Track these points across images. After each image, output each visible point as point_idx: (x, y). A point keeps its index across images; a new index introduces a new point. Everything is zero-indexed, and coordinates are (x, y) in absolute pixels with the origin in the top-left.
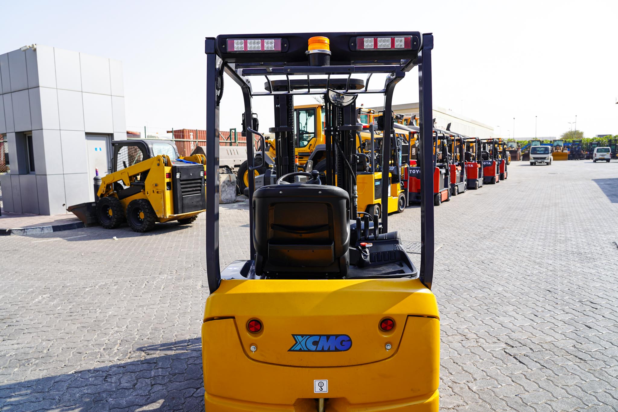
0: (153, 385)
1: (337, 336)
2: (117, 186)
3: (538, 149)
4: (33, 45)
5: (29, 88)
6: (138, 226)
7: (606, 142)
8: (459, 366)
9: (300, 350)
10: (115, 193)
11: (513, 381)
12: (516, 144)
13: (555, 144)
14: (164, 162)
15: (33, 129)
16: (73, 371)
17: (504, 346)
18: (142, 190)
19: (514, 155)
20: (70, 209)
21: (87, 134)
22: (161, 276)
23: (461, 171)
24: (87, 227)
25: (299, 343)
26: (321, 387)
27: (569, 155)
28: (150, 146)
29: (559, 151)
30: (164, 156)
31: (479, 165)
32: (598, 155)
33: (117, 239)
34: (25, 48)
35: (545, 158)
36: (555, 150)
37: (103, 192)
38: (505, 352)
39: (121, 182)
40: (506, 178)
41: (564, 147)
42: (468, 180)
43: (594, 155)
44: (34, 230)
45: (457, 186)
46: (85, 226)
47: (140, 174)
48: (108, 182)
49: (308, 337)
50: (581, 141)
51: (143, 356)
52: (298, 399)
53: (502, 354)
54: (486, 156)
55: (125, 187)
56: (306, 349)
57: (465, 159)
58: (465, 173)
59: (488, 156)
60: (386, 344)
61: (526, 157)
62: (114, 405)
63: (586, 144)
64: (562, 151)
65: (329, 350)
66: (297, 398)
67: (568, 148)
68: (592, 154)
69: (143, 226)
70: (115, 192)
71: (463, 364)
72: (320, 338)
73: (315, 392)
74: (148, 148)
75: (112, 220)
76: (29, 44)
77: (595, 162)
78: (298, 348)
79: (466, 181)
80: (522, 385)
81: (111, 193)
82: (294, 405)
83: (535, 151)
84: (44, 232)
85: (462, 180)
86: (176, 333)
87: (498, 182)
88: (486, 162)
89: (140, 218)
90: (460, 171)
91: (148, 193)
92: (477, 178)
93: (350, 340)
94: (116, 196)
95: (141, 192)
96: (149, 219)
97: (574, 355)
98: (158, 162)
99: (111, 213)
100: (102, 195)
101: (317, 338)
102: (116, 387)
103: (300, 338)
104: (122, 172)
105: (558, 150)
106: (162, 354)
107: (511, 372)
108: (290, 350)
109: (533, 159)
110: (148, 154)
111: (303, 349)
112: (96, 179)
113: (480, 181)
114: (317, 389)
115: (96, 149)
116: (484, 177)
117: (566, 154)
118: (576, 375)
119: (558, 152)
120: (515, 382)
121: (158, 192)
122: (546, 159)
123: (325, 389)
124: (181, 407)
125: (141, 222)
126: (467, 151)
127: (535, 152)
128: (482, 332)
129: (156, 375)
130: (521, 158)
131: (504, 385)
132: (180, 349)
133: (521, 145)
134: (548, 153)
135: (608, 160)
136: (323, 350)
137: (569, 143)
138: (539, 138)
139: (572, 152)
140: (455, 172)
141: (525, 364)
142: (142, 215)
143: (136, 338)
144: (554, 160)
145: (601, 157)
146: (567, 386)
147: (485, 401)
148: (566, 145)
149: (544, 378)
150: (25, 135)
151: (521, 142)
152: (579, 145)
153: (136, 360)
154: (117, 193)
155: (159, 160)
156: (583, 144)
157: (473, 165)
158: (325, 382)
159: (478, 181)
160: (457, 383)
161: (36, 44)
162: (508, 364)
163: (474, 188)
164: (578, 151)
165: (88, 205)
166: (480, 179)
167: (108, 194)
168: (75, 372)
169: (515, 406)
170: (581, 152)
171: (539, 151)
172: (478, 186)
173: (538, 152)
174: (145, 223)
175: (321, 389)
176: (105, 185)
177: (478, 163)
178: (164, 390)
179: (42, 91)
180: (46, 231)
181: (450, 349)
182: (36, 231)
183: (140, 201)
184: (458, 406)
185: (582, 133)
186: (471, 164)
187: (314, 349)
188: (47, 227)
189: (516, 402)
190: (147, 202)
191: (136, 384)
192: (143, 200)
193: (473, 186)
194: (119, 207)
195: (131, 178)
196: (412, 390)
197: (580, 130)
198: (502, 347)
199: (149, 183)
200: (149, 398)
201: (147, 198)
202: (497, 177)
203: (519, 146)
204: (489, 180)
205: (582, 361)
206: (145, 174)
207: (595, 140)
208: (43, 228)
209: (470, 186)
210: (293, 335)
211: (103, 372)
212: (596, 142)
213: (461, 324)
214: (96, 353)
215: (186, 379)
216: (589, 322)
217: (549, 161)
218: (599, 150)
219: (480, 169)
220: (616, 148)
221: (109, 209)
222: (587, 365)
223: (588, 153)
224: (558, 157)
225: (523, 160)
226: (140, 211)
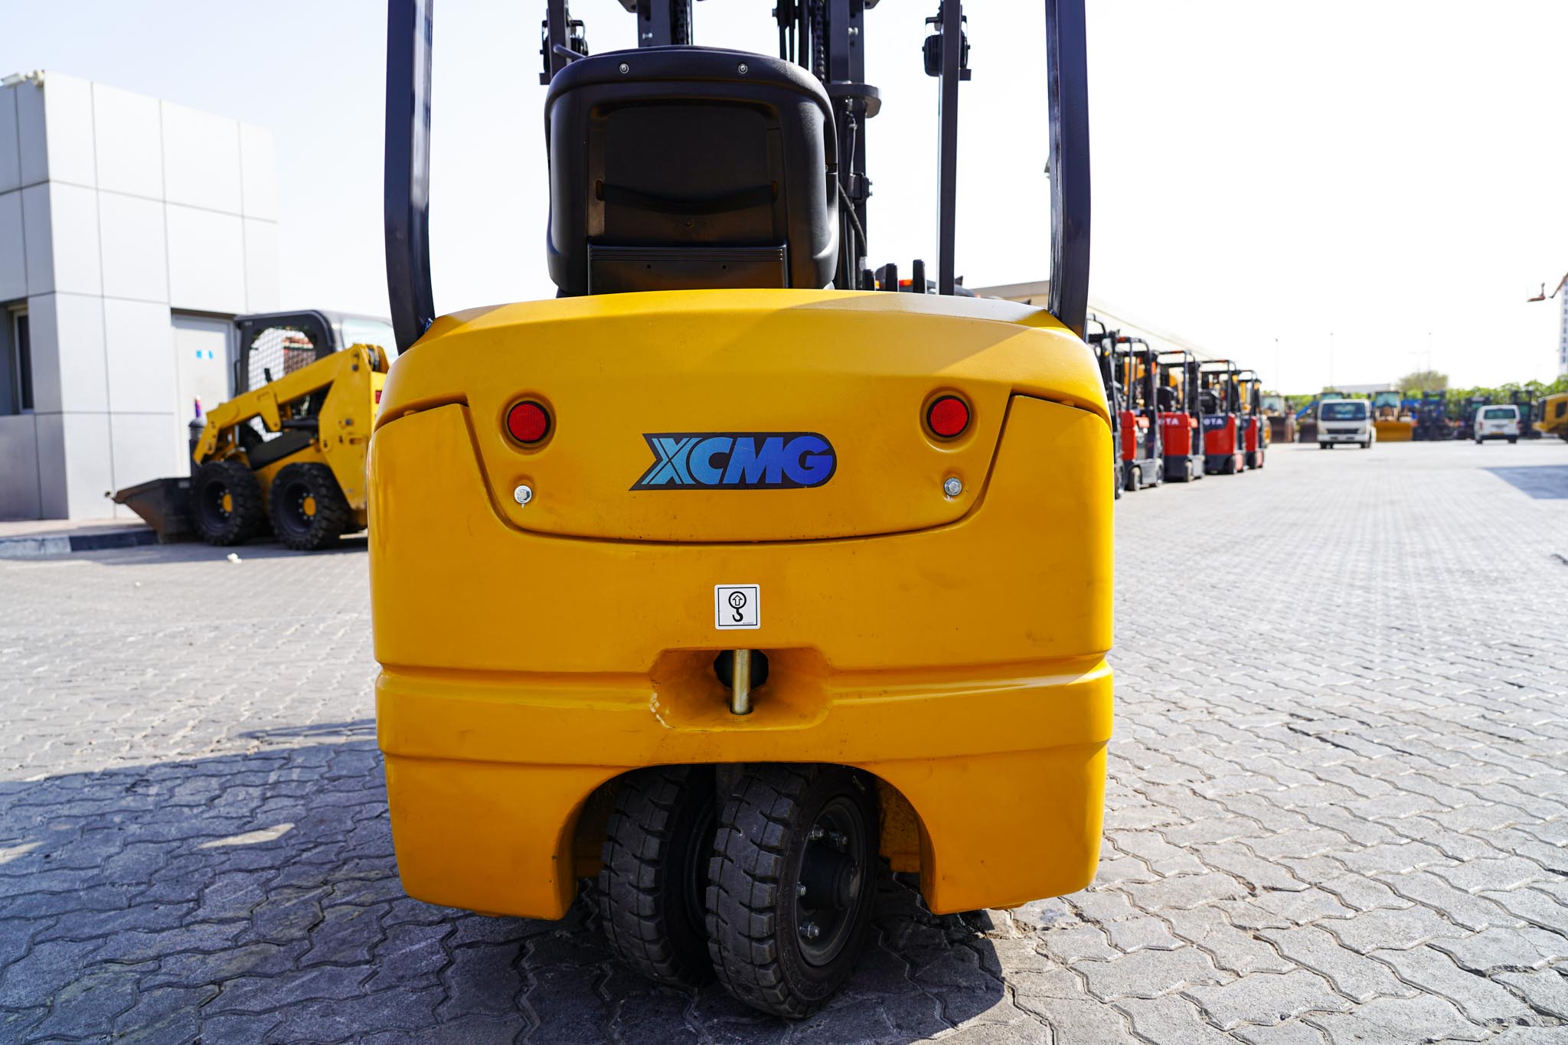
0: (267, 798)
1: (788, 437)
2: (248, 435)
3: (1338, 408)
4: (36, 73)
5: (23, 185)
6: (299, 533)
7: (1505, 397)
8: (1163, 754)
9: (671, 485)
10: (242, 453)
11: (1319, 779)
12: (1283, 402)
13: (1381, 401)
14: (370, 361)
15: (30, 293)
16: (41, 777)
17: (1288, 719)
18: (312, 441)
19: (1278, 428)
20: (124, 497)
21: (175, 312)
22: (340, 616)
23: (1149, 429)
24: (165, 543)
25: (665, 460)
26: (738, 609)
27: (1415, 430)
28: (335, 326)
29: (1390, 418)
30: (370, 348)
31: (1194, 423)
32: (1489, 427)
33: (239, 561)
34: (13, 80)
35: (1355, 431)
36: (1381, 415)
37: (210, 449)
38: (1291, 729)
39: (257, 424)
40: (1261, 467)
41: (1403, 409)
42: (1166, 456)
43: (1477, 427)
44: (20, 546)
45: (1138, 466)
46: (161, 541)
47: (308, 398)
48: (222, 421)
49: (694, 441)
50: (1442, 395)
51: (253, 746)
52: (666, 654)
53: (1283, 734)
54: (1211, 403)
55: (267, 437)
56: (688, 480)
57: (1159, 402)
58: (1158, 436)
59: (1215, 404)
60: (949, 474)
61: (1308, 433)
62: (140, 835)
63: (1457, 403)
64: (1398, 419)
65: (762, 484)
66: (663, 647)
67: (1413, 410)
68: (1472, 427)
69: (313, 532)
70: (243, 449)
71: (1172, 750)
72: (734, 444)
73: (717, 627)
74: (330, 330)
75: (232, 522)
76: (25, 71)
77: (1480, 442)
78: (661, 479)
79: (1160, 457)
80: (1346, 786)
81: (231, 451)
82: (652, 676)
83: (1330, 413)
84: (45, 550)
85: (1150, 455)
86: (359, 707)
87: (1241, 471)
88: (1210, 418)
89: (304, 513)
90: (1146, 431)
91: (326, 446)
92: (1187, 452)
93: (830, 452)
94: (245, 461)
95: (307, 446)
96: (327, 513)
97: (1484, 732)
98: (355, 361)
99: (228, 503)
100: (206, 458)
101: (722, 446)
102: (156, 804)
103: (669, 444)
104: (261, 394)
105: (1387, 415)
106: (312, 742)
107: (1311, 763)
108: (638, 486)
109: (1325, 432)
110: (330, 344)
111: (678, 482)
112: (195, 427)
113: (1196, 464)
114: (725, 616)
115: (199, 354)
116: (1206, 453)
117: (1406, 427)
118: (1497, 765)
119: (1387, 420)
120: (1326, 781)
121: (352, 441)
122: (1359, 432)
123: (751, 614)
124: (340, 838)
125: (307, 523)
126: (1161, 384)
127: (1332, 415)
128: (1221, 696)
129: (282, 779)
130: (1297, 436)
131: (1295, 785)
132: (363, 734)
133: (1296, 405)
134: (1363, 419)
135: (1512, 439)
136: (742, 485)
137: (1414, 399)
138: (1340, 387)
139: (1421, 421)
140: (1133, 432)
141: (1350, 747)
142: (310, 507)
143: (243, 715)
144: (1379, 440)
145: (1494, 431)
146: (1476, 784)
147: (1243, 816)
148: (1408, 406)
149: (1407, 772)
150: (12, 313)
151: (1294, 398)
152: (1438, 404)
153: (233, 753)
154: (248, 452)
155: (357, 356)
156: (1449, 402)
157: (1179, 420)
158: (752, 594)
159: (1190, 461)
160: (1158, 784)
161: (43, 71)
162: (1302, 749)
163: (1182, 479)
164: (1438, 419)
165: (169, 485)
166: (1197, 456)
167: (223, 456)
168: (47, 779)
169: (1331, 822)
170: (1443, 421)
171: (1340, 413)
172: (1192, 474)
173: (1339, 416)
174: (316, 525)
175: (738, 617)
176: (215, 432)
177: (1192, 416)
178: (299, 807)
179: (59, 195)
180: (51, 549)
181: (1134, 727)
182: (25, 548)
183: (306, 467)
184: (1167, 825)
185: (1444, 379)
186: (1172, 417)
187: (716, 481)
188: (54, 539)
189: (1333, 815)
190: (326, 471)
191: (219, 796)
192: (313, 465)
193: (1178, 475)
194: (249, 490)
195: (282, 408)
196: (1029, 636)
197: (1441, 372)
198: (1282, 720)
199: (328, 420)
200: (249, 822)
201: (324, 458)
202: (1239, 457)
203: (1290, 408)
204: (1220, 465)
205: (1509, 742)
206: (319, 396)
207: (1478, 394)
208: (43, 540)
209: (1173, 473)
210: (648, 437)
211: (126, 776)
212: (1482, 396)
213: (1163, 685)
214: (120, 744)
215: (369, 785)
216: (1517, 676)
217: (1365, 438)
218: (1491, 414)
219: (1196, 431)
220: (1530, 411)
221: (225, 494)
222: (1526, 748)
223: (1462, 424)
224: (1388, 432)
225: (1301, 440)
226: (305, 495)
